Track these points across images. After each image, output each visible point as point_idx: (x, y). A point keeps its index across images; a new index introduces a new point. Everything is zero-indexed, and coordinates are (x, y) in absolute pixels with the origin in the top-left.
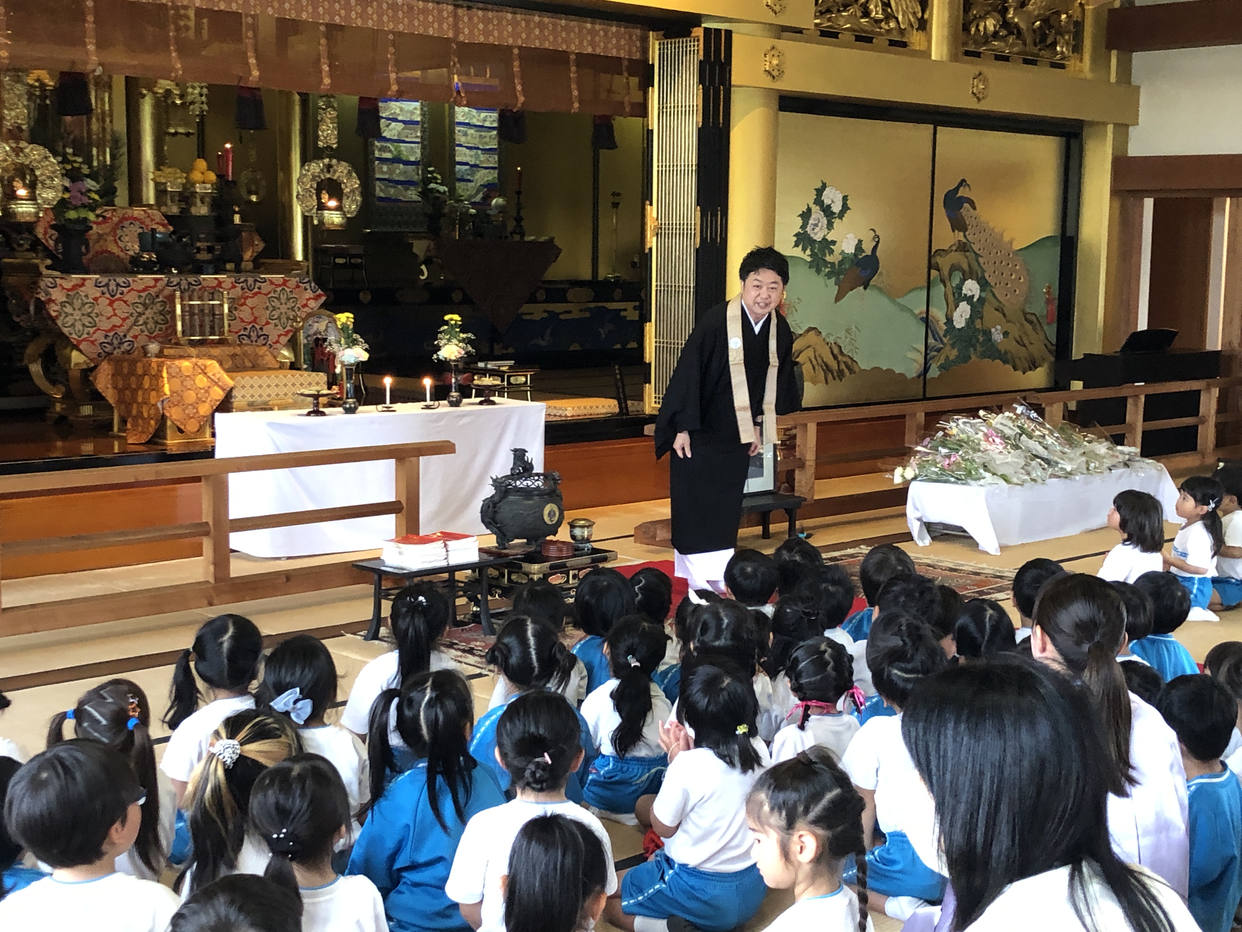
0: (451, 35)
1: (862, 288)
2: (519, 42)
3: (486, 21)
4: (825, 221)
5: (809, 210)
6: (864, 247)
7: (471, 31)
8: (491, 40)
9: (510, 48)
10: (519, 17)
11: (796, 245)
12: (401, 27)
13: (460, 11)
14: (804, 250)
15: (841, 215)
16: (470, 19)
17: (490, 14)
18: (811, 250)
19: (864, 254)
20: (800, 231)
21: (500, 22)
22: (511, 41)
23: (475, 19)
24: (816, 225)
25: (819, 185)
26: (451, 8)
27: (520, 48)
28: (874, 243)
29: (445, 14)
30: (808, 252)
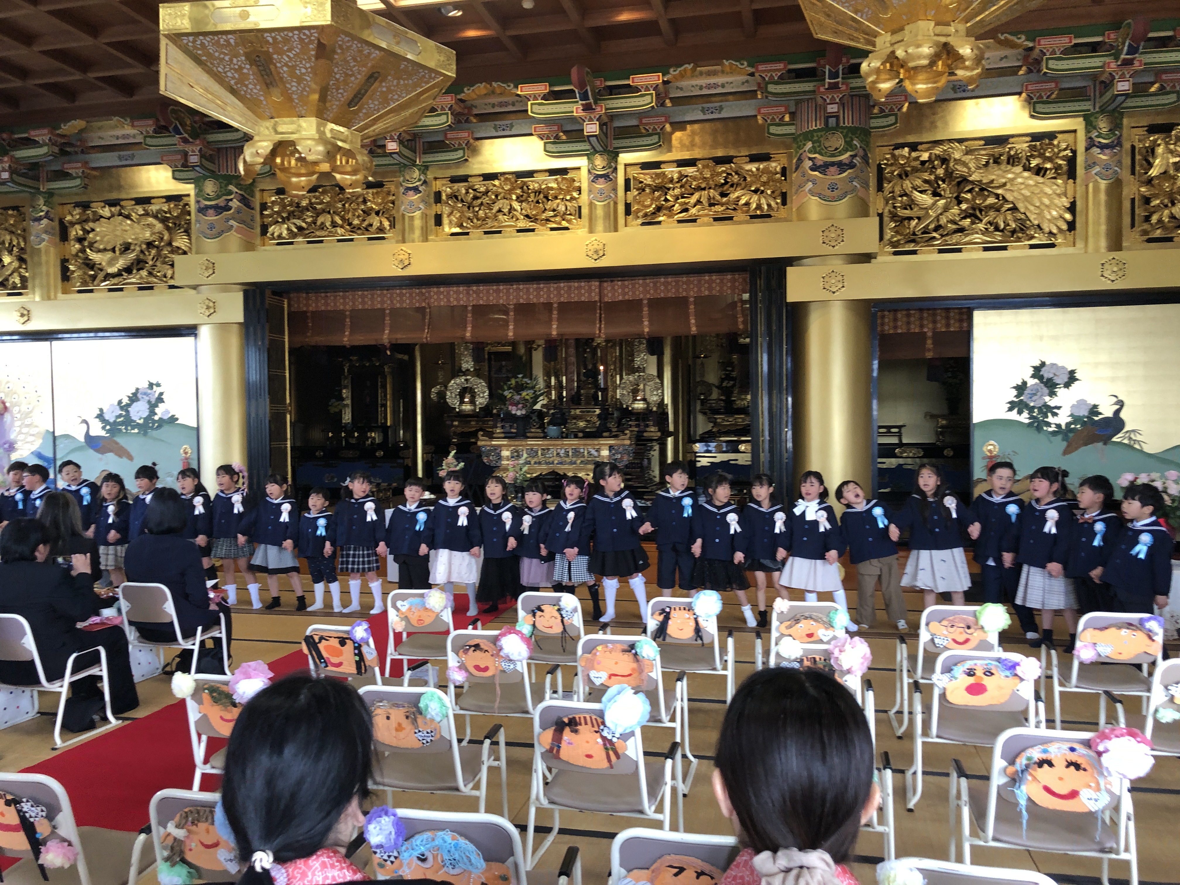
0: (597, 298)
2: (648, 296)
3: (623, 287)
7: (613, 295)
8: (627, 297)
9: (641, 300)
10: (648, 281)
12: (562, 300)
13: (605, 284)
16: (613, 288)
17: (626, 283)
21: (633, 286)
22: (641, 296)
23: (616, 287)
26: (597, 283)
27: (649, 300)
28: (1118, 407)
29: (593, 288)
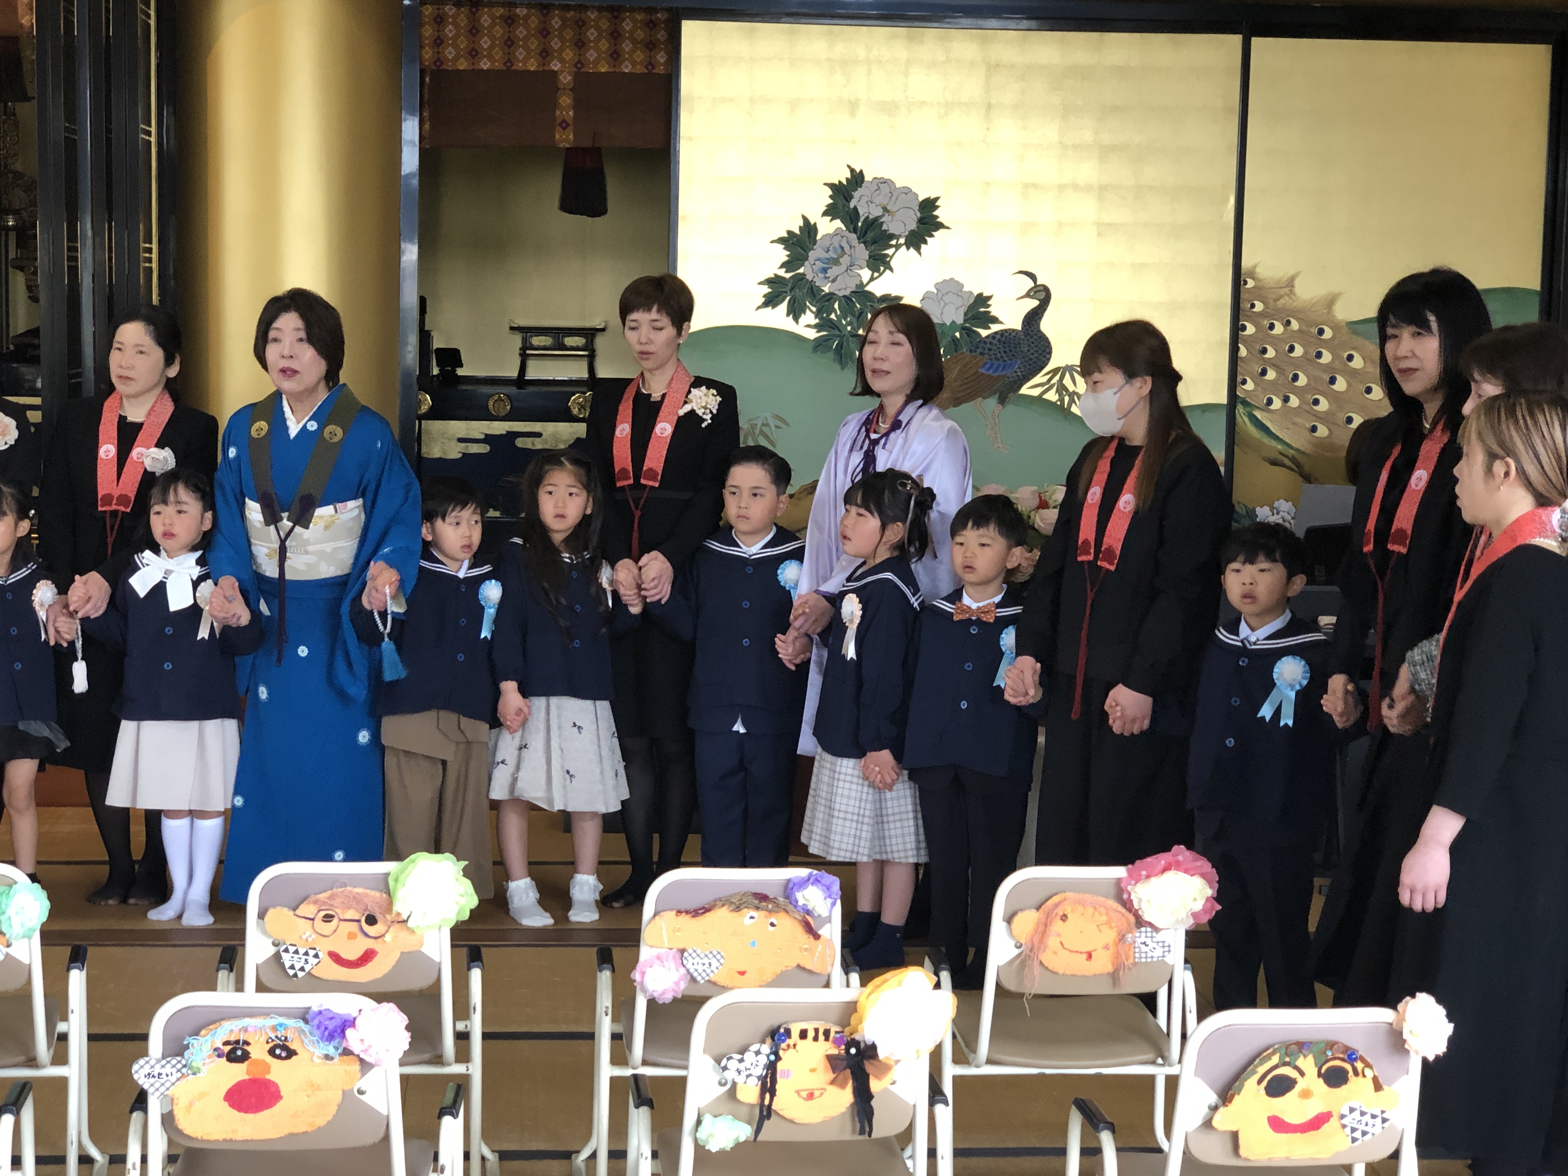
1: (991, 403)
4: (862, 253)
5: (809, 229)
6: (994, 310)
11: (771, 301)
14: (795, 312)
15: (916, 240)
18: (817, 315)
19: (995, 328)
20: (782, 273)
24: (836, 262)
25: (843, 176)
28: (1035, 303)
30: (809, 317)
